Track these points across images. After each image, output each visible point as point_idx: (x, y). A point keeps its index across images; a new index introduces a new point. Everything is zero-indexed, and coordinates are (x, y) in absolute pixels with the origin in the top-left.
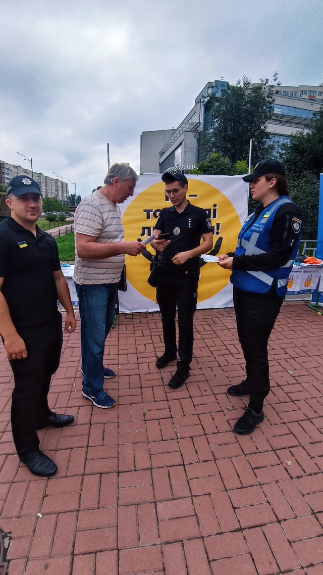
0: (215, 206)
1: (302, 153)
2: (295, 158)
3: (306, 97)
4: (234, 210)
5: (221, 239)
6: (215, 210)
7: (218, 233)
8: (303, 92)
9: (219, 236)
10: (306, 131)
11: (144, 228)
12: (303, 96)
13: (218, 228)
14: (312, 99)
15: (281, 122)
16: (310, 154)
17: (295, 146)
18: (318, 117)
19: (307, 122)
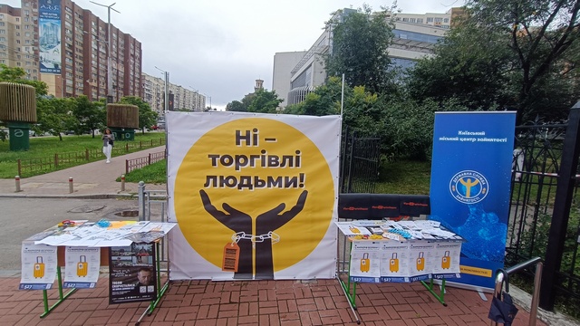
0: (298, 152)
1: (425, 77)
2: (419, 82)
3: (432, 24)
4: (322, 158)
5: (306, 192)
6: (298, 158)
7: (301, 186)
8: (429, 20)
9: (304, 188)
10: (430, 56)
11: (209, 177)
12: (429, 23)
13: (302, 180)
14: (438, 26)
15: (407, 47)
16: (433, 78)
17: (419, 70)
18: (443, 43)
19: (432, 47)
